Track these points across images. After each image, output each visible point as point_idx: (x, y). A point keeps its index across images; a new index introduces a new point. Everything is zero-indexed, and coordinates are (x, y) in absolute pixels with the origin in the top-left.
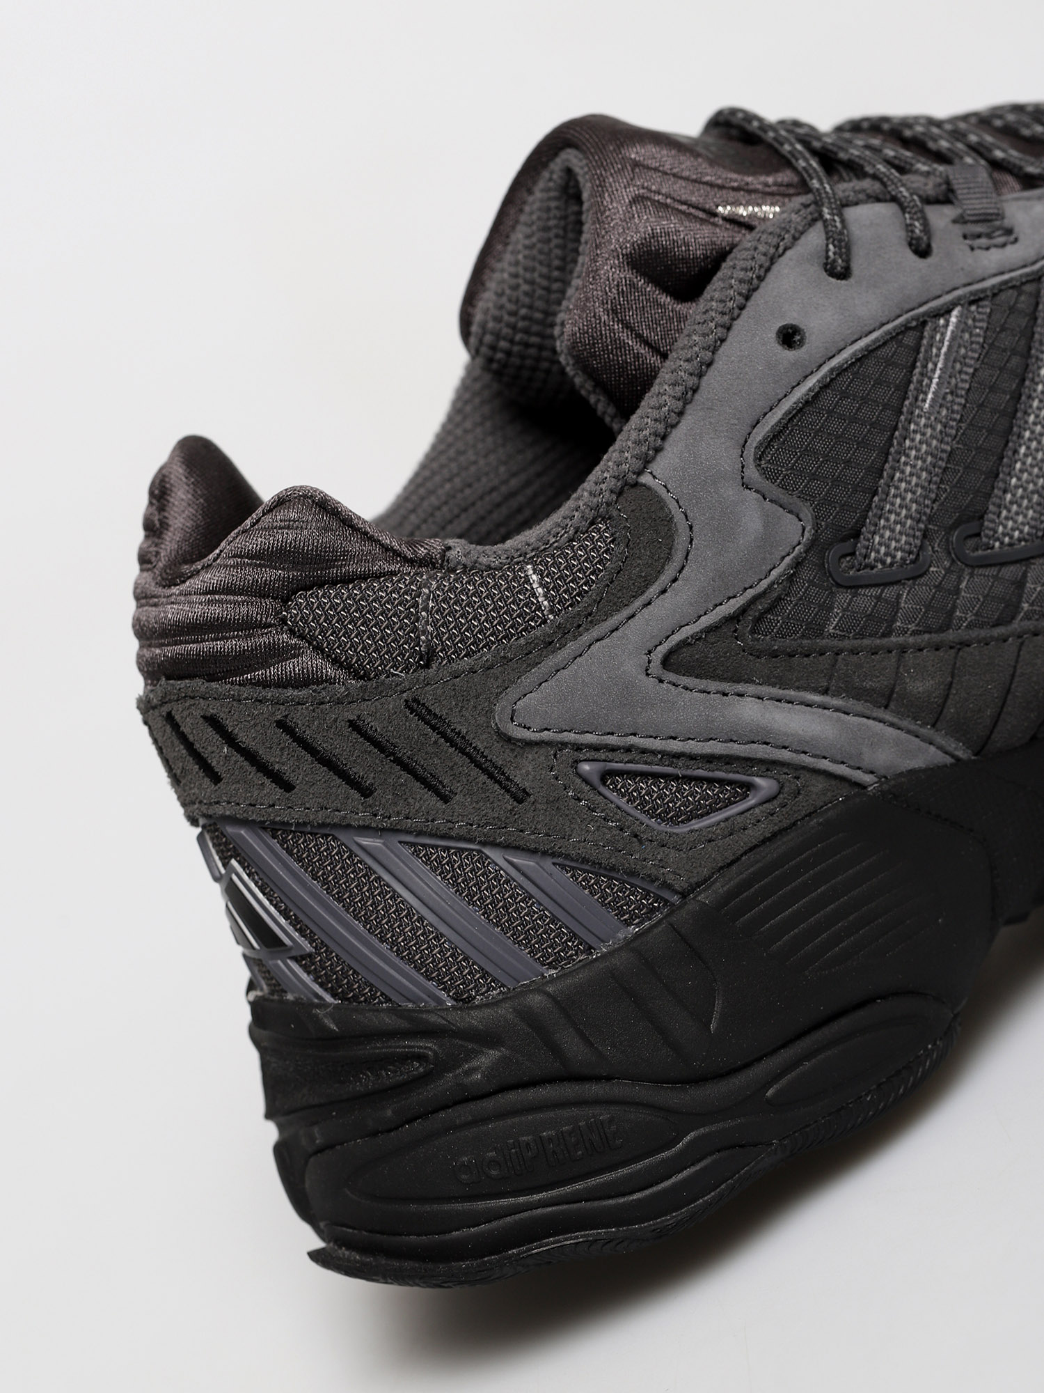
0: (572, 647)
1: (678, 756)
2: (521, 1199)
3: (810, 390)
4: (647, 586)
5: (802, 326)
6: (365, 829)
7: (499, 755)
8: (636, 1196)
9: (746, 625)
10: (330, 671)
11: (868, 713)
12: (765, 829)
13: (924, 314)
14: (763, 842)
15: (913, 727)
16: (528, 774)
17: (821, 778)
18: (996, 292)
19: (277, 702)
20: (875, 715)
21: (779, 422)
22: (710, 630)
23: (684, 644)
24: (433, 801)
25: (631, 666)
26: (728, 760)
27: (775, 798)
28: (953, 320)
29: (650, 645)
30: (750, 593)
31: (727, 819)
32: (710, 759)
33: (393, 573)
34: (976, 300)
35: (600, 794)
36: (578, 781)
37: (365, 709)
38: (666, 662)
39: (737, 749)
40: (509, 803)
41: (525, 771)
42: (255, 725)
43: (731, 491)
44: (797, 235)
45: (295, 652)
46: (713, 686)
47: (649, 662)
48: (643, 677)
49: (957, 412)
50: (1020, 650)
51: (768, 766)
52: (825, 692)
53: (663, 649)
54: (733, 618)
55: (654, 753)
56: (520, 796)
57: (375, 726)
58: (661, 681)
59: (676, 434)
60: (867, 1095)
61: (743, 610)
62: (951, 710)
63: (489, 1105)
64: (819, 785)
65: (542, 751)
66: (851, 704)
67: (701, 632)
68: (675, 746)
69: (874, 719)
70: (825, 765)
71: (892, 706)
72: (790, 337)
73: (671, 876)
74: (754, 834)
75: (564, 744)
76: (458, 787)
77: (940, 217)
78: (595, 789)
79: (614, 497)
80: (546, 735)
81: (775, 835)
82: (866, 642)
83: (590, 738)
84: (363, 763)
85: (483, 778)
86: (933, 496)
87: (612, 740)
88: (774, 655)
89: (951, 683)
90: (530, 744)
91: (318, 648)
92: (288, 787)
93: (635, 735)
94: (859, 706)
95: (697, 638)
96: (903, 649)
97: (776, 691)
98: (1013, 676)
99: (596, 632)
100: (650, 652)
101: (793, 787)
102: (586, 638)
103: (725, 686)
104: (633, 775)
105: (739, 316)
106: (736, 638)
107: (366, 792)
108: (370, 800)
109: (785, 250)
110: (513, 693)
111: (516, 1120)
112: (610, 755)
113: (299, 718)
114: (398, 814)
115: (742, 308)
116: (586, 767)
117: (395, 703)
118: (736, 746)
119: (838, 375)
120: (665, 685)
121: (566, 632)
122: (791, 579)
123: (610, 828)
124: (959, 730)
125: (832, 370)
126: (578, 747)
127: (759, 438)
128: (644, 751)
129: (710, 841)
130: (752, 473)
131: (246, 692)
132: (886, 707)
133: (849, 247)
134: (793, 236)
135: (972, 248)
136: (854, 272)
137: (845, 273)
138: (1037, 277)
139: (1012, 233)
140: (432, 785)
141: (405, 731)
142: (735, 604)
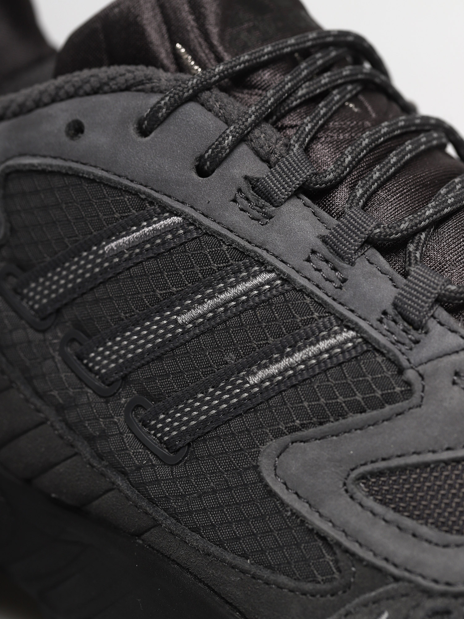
3: (51, 165)
5: (87, 131)
13: (156, 199)
18: (209, 233)
28: (171, 220)
34: (195, 225)
44: (156, 90)
72: (76, 130)
77: (242, 165)
133: (160, 122)
134: (152, 88)
135: (235, 201)
136: (148, 138)
137: (144, 132)
138: (243, 253)
139: (271, 217)
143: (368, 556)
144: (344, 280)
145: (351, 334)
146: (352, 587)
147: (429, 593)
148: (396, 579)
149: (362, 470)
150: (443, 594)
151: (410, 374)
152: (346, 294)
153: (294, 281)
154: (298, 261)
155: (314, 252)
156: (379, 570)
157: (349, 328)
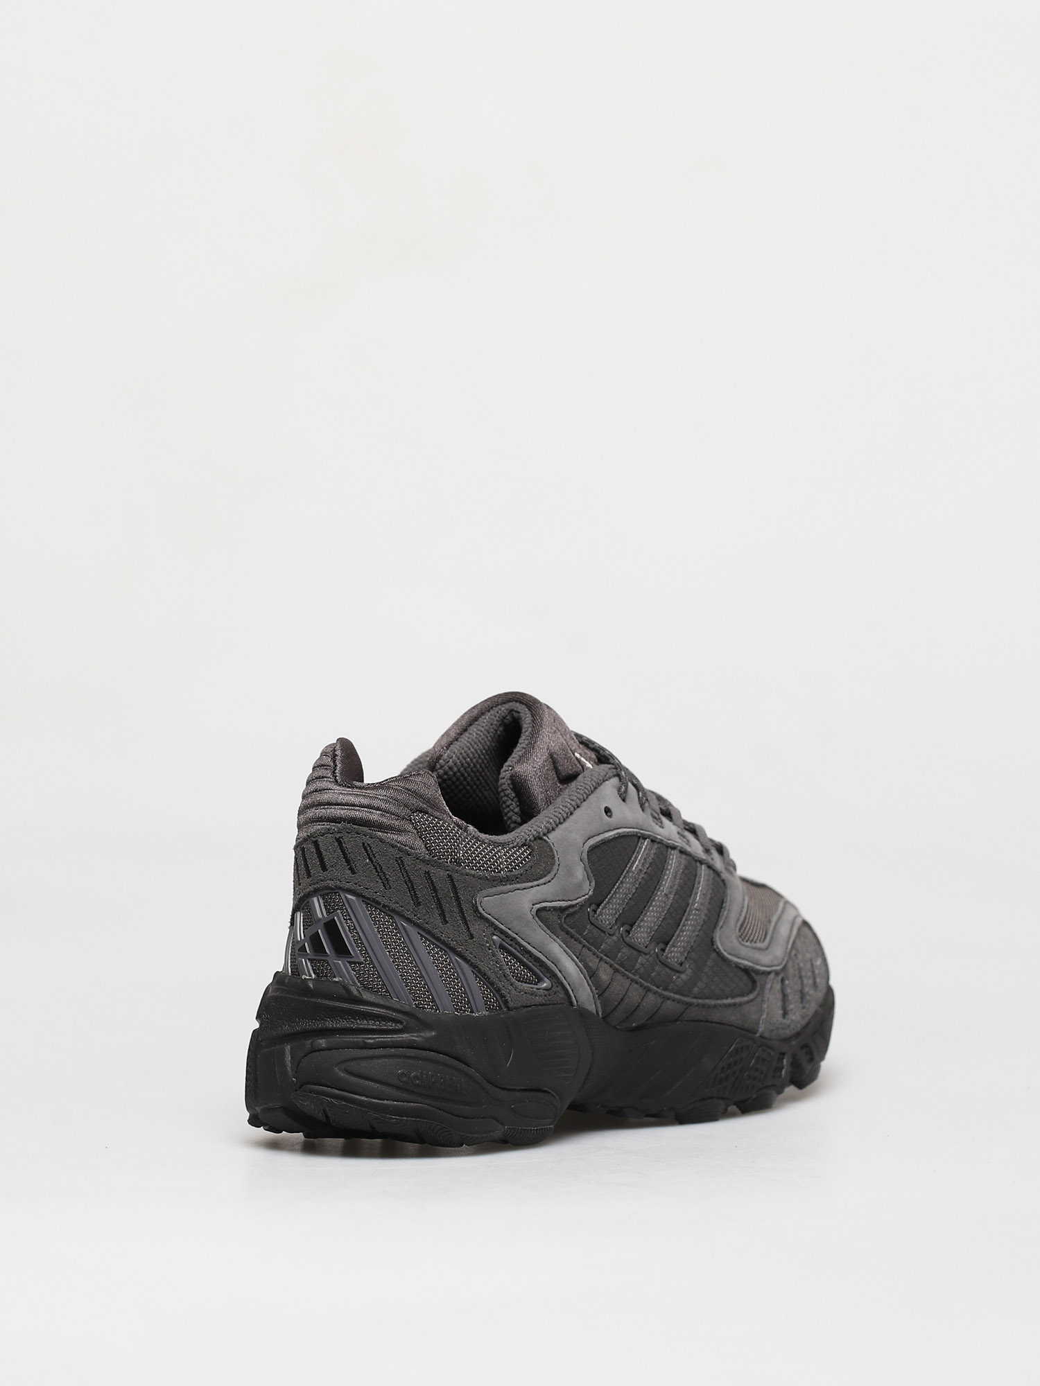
0: (509, 887)
4: (540, 879)
5: (612, 811)
6: (409, 920)
7: (469, 915)
9: (564, 915)
10: (422, 849)
13: (638, 834)
14: (538, 1005)
15: (594, 991)
16: (477, 929)
17: (564, 993)
18: (659, 842)
19: (401, 850)
21: (598, 843)
22: (555, 908)
23: (544, 909)
24: (438, 921)
25: (527, 907)
26: (541, 963)
27: (549, 989)
28: (646, 843)
29: (535, 902)
30: (570, 903)
31: (532, 988)
32: (537, 960)
34: (654, 840)
35: (498, 952)
36: (493, 942)
37: (431, 870)
38: (536, 912)
39: (545, 961)
40: (465, 936)
41: (476, 927)
42: (387, 855)
43: (576, 860)
46: (547, 930)
47: (531, 908)
48: (529, 912)
51: (553, 976)
53: (538, 906)
54: (562, 910)
56: (472, 937)
57: (434, 879)
58: (534, 919)
59: (561, 827)
61: (566, 908)
62: (605, 995)
63: (420, 1052)
64: (562, 995)
65: (485, 922)
67: (552, 907)
68: (530, 948)
69: (586, 980)
70: (568, 987)
72: (608, 812)
73: (509, 999)
74: (538, 1000)
75: (492, 924)
76: (451, 920)
78: (497, 949)
79: (533, 839)
80: (489, 917)
81: (544, 1004)
83: (502, 927)
84: (423, 892)
85: (461, 921)
86: (624, 906)
87: (510, 932)
88: (568, 933)
89: (609, 984)
90: (483, 917)
91: (420, 836)
92: (388, 888)
93: (517, 935)
95: (549, 909)
97: (565, 946)
98: (625, 994)
99: (518, 886)
100: (534, 905)
101: (556, 989)
102: (513, 886)
103: (551, 933)
104: (509, 952)
106: (561, 918)
107: (418, 904)
108: (417, 909)
110: (485, 893)
111: (430, 1064)
112: (505, 938)
115: (589, 795)
116: (497, 938)
117: (444, 873)
120: (534, 921)
121: (509, 880)
122: (582, 906)
123: (497, 967)
125: (618, 833)
126: (496, 928)
127: (591, 844)
128: (517, 943)
129: (525, 994)
130: (584, 856)
132: (590, 978)
140: (443, 915)
141: (444, 888)
142: (564, 904)
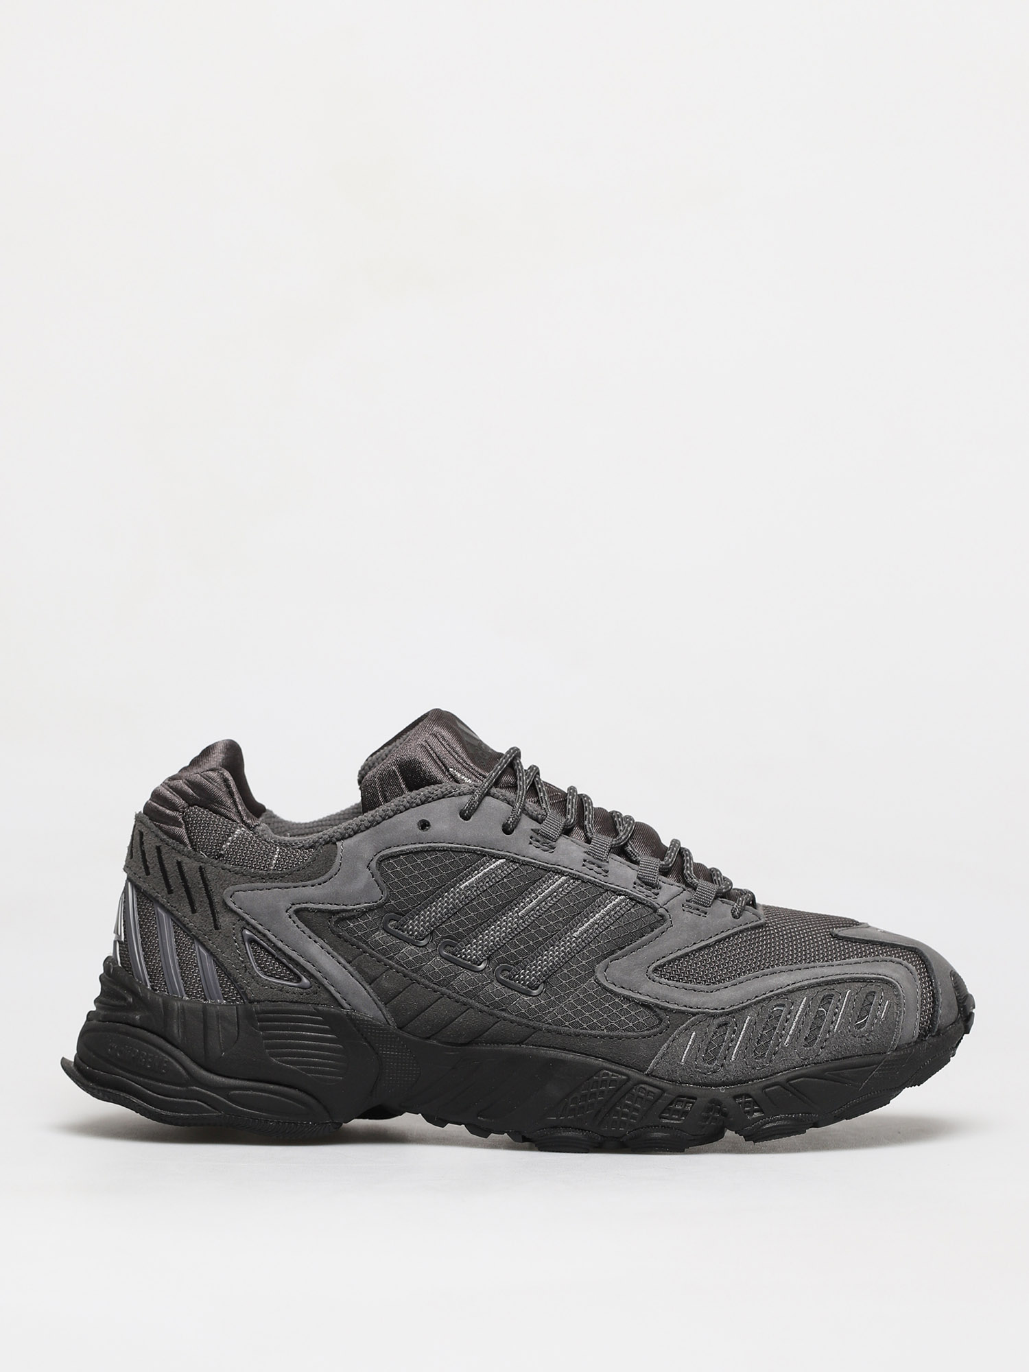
0: (268, 884)
1: (280, 950)
2: (121, 1071)
3: (416, 848)
4: (309, 880)
5: (431, 824)
6: (162, 906)
7: (218, 908)
8: (159, 1096)
9: (334, 919)
10: (187, 841)
11: (360, 981)
12: (295, 997)
13: (486, 852)
14: (291, 1002)
15: (375, 998)
16: (225, 921)
17: (328, 994)
18: (524, 864)
19: (162, 840)
20: (362, 983)
21: (396, 852)
22: (320, 911)
23: (306, 909)
24: (188, 909)
25: (283, 904)
26: (297, 964)
27: (305, 989)
28: (498, 863)
29: (295, 901)
30: (343, 908)
31: (283, 984)
32: (291, 959)
33: (233, 821)
34: (514, 861)
35: (245, 944)
36: (240, 935)
37: (185, 860)
38: (297, 912)
39: (301, 960)
40: (212, 927)
41: (225, 920)
43: (361, 866)
44: (461, 793)
45: (179, 825)
46: (307, 930)
47: (291, 908)
48: (285, 911)
49: (474, 895)
50: (439, 999)
51: (310, 976)
52: (349, 962)
53: (298, 906)
54: (332, 912)
55: (272, 942)
56: (217, 928)
57: (185, 869)
58: (290, 917)
59: (359, 834)
60: (271, 1122)
61: (338, 912)
62: (394, 1002)
63: (133, 1030)
64: (326, 996)
65: (235, 916)
66: (355, 973)
67: (316, 909)
68: (280, 944)
69: (362, 985)
70: (332, 989)
71: (372, 985)
72: (424, 825)
73: (249, 991)
74: (289, 997)
75: (243, 919)
76: (200, 910)
77: (527, 824)
78: (244, 941)
79: (323, 842)
80: (239, 911)
81: (297, 1002)
82: (379, 955)
83: (253, 922)
84: (175, 879)
85: (209, 912)
86: (444, 920)
87: (260, 927)
88: (339, 936)
89: (401, 992)
90: (232, 911)
91: (187, 829)
92: (148, 873)
93: (269, 931)
94: (358, 976)
95: (313, 910)
96: (391, 968)
97: (330, 950)
98: (429, 1007)
99: (280, 884)
100: (293, 904)
101: (315, 989)
102: (274, 884)
103: (312, 935)
104: (262, 947)
105: (414, 807)
106: (329, 921)
107: (170, 892)
108: (169, 896)
109: (453, 796)
110: (237, 887)
111: (137, 1041)
112: (257, 933)
113: (164, 850)
114: (175, 907)
115: (418, 805)
116: (247, 932)
117: (196, 865)
118: (302, 959)
119: (431, 850)
120: (290, 920)
121: (271, 877)
122: (364, 913)
123: (239, 959)
124: (395, 1012)
125: (430, 847)
126: (248, 923)
127: (385, 853)
128: (269, 940)
129: (271, 988)
130: (373, 864)
131: (155, 829)
132: (370, 984)
133: (475, 810)
134: (459, 793)
135: (531, 843)
136: (471, 820)
137: (466, 818)
138: (547, 870)
139: (554, 848)
140: (192, 904)
141: (194, 877)
142: (335, 907)
143: (676, 1007)
144: (607, 872)
145: (622, 897)
146: (670, 1026)
147: (713, 1016)
148: (694, 1015)
149: (654, 965)
150: (721, 1015)
151: (661, 911)
152: (611, 878)
153: (583, 877)
154: (580, 867)
155: (585, 861)
156: (683, 1012)
157: (620, 895)
